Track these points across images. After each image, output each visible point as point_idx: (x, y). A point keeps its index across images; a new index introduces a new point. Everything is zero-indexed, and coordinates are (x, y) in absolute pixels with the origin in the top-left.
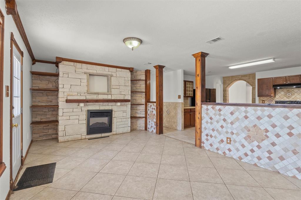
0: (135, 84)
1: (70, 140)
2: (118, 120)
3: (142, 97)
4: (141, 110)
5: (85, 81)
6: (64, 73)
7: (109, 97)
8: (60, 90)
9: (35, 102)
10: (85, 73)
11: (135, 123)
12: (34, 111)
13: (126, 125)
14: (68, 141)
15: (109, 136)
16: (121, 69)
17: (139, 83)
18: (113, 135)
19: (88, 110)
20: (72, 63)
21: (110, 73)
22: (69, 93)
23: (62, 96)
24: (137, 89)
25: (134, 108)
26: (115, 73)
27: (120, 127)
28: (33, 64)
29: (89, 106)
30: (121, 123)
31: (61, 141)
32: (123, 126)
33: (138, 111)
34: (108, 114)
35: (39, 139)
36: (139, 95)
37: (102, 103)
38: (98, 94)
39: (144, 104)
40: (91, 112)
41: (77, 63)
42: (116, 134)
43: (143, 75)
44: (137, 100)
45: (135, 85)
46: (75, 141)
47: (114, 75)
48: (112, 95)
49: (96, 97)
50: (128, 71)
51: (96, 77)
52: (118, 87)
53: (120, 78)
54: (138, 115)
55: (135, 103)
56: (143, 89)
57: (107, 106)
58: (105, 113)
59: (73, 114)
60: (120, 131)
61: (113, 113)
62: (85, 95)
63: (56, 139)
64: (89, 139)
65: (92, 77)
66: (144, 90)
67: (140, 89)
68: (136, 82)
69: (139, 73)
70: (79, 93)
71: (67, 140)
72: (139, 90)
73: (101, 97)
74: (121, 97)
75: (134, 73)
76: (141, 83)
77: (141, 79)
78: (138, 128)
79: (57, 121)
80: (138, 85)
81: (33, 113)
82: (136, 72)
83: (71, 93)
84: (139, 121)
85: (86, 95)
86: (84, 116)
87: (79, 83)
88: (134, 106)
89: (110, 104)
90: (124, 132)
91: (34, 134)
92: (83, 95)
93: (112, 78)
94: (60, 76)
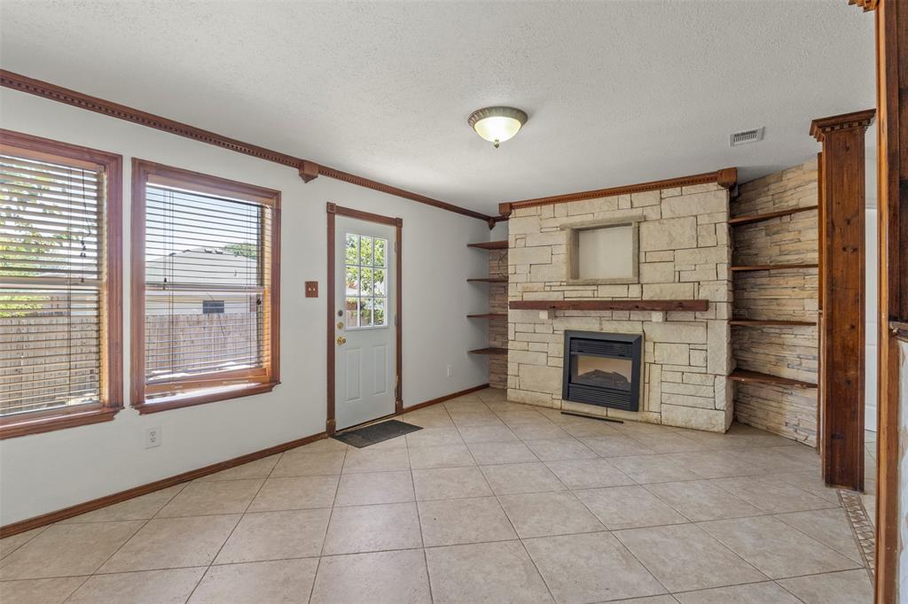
0: (777, 233)
1: (527, 402)
2: (669, 376)
3: (803, 288)
4: (799, 351)
5: (562, 252)
6: (517, 237)
7: (634, 293)
8: (511, 279)
9: (494, 307)
10: (562, 229)
11: (773, 404)
12: (492, 326)
13: (700, 401)
14: (524, 404)
15: (622, 423)
16: (678, 189)
17: (791, 226)
18: (647, 422)
19: (566, 332)
20: (532, 210)
21: (637, 212)
22: (526, 285)
23: (514, 294)
24: (782, 253)
25: (773, 339)
26: (657, 209)
27: (674, 400)
28: (491, 227)
29: (572, 320)
30: (681, 389)
31: (512, 399)
32: (691, 401)
33: (786, 353)
34: (631, 348)
35: (499, 387)
36: (792, 282)
37: (607, 313)
38: (596, 284)
39: (814, 324)
40: (572, 338)
41: (543, 207)
42: (660, 424)
43: (810, 182)
44: (784, 302)
45: (777, 237)
46: (535, 406)
47: (652, 214)
48: (644, 286)
49: (590, 294)
50: (713, 186)
51: (602, 233)
52: (668, 256)
54: (787, 373)
55: (773, 317)
56: (808, 251)
57: (625, 323)
58: (615, 345)
59: (536, 337)
60: (678, 416)
61: (648, 347)
62: (560, 288)
63: (505, 391)
65: (589, 235)
66: (816, 255)
67: (798, 252)
68: (777, 221)
69: (791, 180)
70: (548, 285)
71: (522, 399)
72: (793, 259)
73: (605, 293)
74: (684, 293)
76: (799, 226)
77: (801, 206)
78: (784, 428)
79: (505, 351)
80: (790, 236)
81: (492, 329)
82: (780, 179)
83: (530, 285)
84: (789, 397)
85: (564, 288)
86: (558, 348)
87: (546, 259)
88: (773, 330)
89: (636, 315)
90: (689, 425)
91: (492, 373)
92: (556, 288)
93: (644, 227)
94: (510, 246)
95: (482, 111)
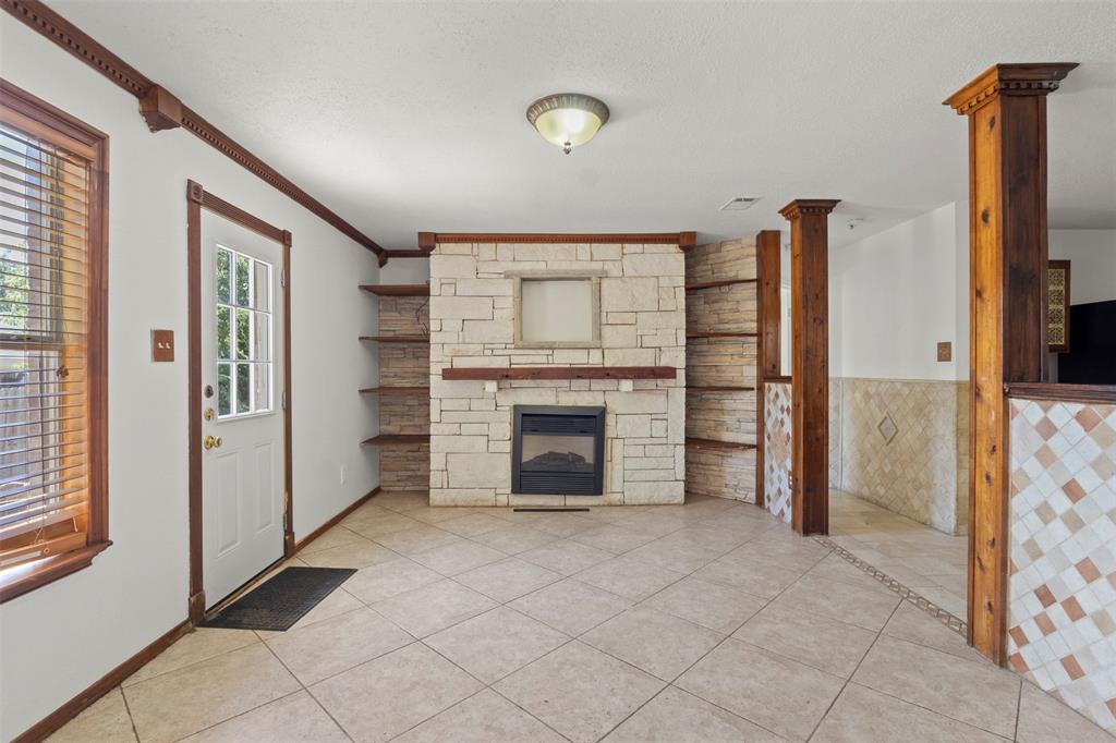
0: (716, 301)
1: (460, 504)
2: (632, 451)
3: (742, 356)
4: (738, 415)
5: (507, 307)
6: (443, 281)
7: (595, 360)
8: (434, 338)
9: (386, 376)
10: (508, 276)
11: (715, 468)
12: (383, 404)
13: (662, 473)
14: (456, 506)
15: (588, 510)
16: (640, 246)
17: (730, 297)
18: (610, 505)
19: (516, 408)
20: (465, 247)
21: (597, 266)
22: (457, 347)
23: (438, 359)
24: (721, 322)
25: (713, 406)
26: (618, 264)
27: (637, 476)
28: (382, 264)
29: (520, 391)
30: (645, 463)
31: (436, 503)
32: (653, 475)
33: (726, 418)
34: (592, 422)
35: (396, 488)
36: (731, 349)
37: (565, 383)
38: (552, 347)
39: (753, 389)
40: (524, 415)
41: (481, 245)
42: (623, 505)
43: (748, 256)
44: (723, 368)
45: (716, 306)
46: (474, 508)
47: (614, 270)
48: (606, 352)
49: (544, 359)
50: (673, 248)
51: (551, 287)
52: (630, 318)
53: (634, 281)
54: (727, 437)
55: (713, 384)
56: (746, 321)
57: (586, 393)
58: (575, 420)
59: (472, 416)
60: (640, 494)
61: (610, 420)
62: (506, 352)
63: (425, 494)
64: (515, 510)
65: (534, 286)
66: (755, 325)
67: (737, 322)
68: (715, 291)
69: (729, 252)
70: (488, 348)
71: (453, 501)
72: (733, 327)
73: (563, 359)
74: (645, 360)
75: (711, 256)
76: (739, 297)
77: (740, 278)
78: (725, 490)
79: (426, 438)
80: (728, 306)
81: (383, 408)
82: (719, 250)
83: (463, 347)
84: (729, 459)
85: (510, 352)
86: (504, 428)
87: (486, 312)
88: (712, 396)
89: (598, 384)
90: (652, 502)
91: (384, 470)
92: (501, 352)
93: (605, 283)
94: (432, 293)
95: (559, 97)
